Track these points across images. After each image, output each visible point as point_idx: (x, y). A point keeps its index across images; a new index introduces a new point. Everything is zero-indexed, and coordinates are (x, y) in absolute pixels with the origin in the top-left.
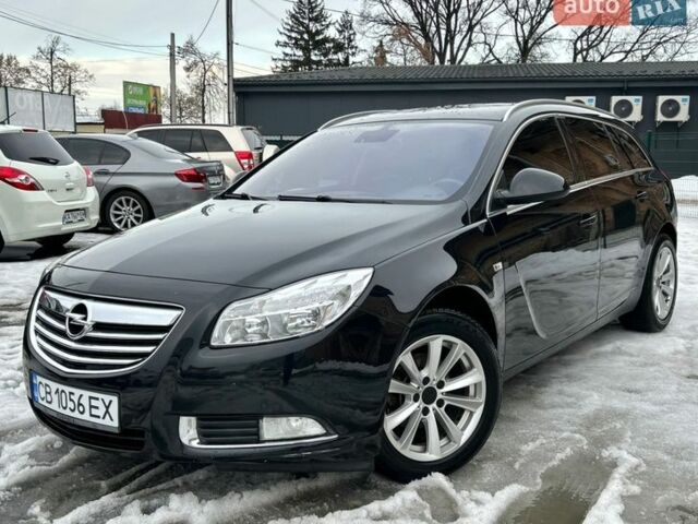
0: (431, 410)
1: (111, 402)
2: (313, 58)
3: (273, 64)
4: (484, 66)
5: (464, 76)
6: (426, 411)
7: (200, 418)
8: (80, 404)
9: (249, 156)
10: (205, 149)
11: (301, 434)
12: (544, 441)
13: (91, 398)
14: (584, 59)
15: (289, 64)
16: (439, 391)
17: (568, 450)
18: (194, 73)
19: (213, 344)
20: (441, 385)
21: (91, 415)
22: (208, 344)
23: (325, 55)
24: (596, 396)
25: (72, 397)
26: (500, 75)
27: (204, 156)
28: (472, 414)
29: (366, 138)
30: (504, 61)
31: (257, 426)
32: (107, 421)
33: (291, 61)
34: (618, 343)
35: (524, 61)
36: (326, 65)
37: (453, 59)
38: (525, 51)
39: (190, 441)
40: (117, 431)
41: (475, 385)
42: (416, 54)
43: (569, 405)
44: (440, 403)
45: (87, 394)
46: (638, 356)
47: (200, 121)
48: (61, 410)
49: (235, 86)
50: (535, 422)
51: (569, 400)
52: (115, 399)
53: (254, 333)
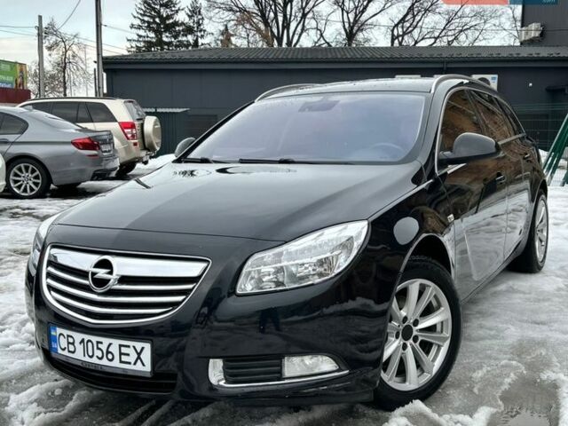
0: (409, 345)
1: (143, 348)
2: (165, 39)
3: (128, 44)
4: (315, 49)
5: (299, 57)
6: (405, 347)
7: (226, 359)
8: (108, 352)
9: (132, 126)
10: (91, 120)
11: (316, 371)
12: (489, 368)
13: (120, 346)
14: (400, 43)
15: (142, 44)
16: (415, 329)
17: (512, 375)
18: (55, 52)
19: (238, 292)
20: (416, 323)
21: (121, 362)
22: (234, 292)
23: (175, 37)
24: (513, 329)
25: (100, 346)
26: (330, 56)
27: (89, 126)
28: (439, 347)
29: (309, 107)
30: (333, 45)
31: (281, 366)
32: (139, 367)
33: (145, 42)
34: (511, 283)
35: (350, 45)
36: (176, 46)
37: (289, 43)
38: (350, 36)
39: (219, 381)
40: (149, 375)
41: (442, 323)
42: (258, 37)
43: (494, 337)
44: (415, 339)
45: (116, 343)
46: (530, 293)
47: (62, 95)
48: (87, 359)
49: (104, 63)
50: (472, 352)
51: (492, 333)
52: (147, 347)
53: (270, 281)
